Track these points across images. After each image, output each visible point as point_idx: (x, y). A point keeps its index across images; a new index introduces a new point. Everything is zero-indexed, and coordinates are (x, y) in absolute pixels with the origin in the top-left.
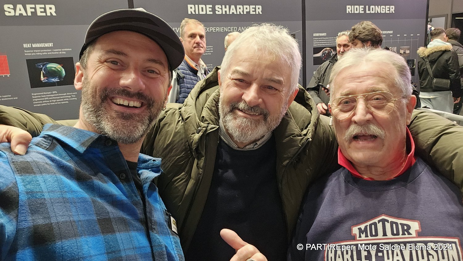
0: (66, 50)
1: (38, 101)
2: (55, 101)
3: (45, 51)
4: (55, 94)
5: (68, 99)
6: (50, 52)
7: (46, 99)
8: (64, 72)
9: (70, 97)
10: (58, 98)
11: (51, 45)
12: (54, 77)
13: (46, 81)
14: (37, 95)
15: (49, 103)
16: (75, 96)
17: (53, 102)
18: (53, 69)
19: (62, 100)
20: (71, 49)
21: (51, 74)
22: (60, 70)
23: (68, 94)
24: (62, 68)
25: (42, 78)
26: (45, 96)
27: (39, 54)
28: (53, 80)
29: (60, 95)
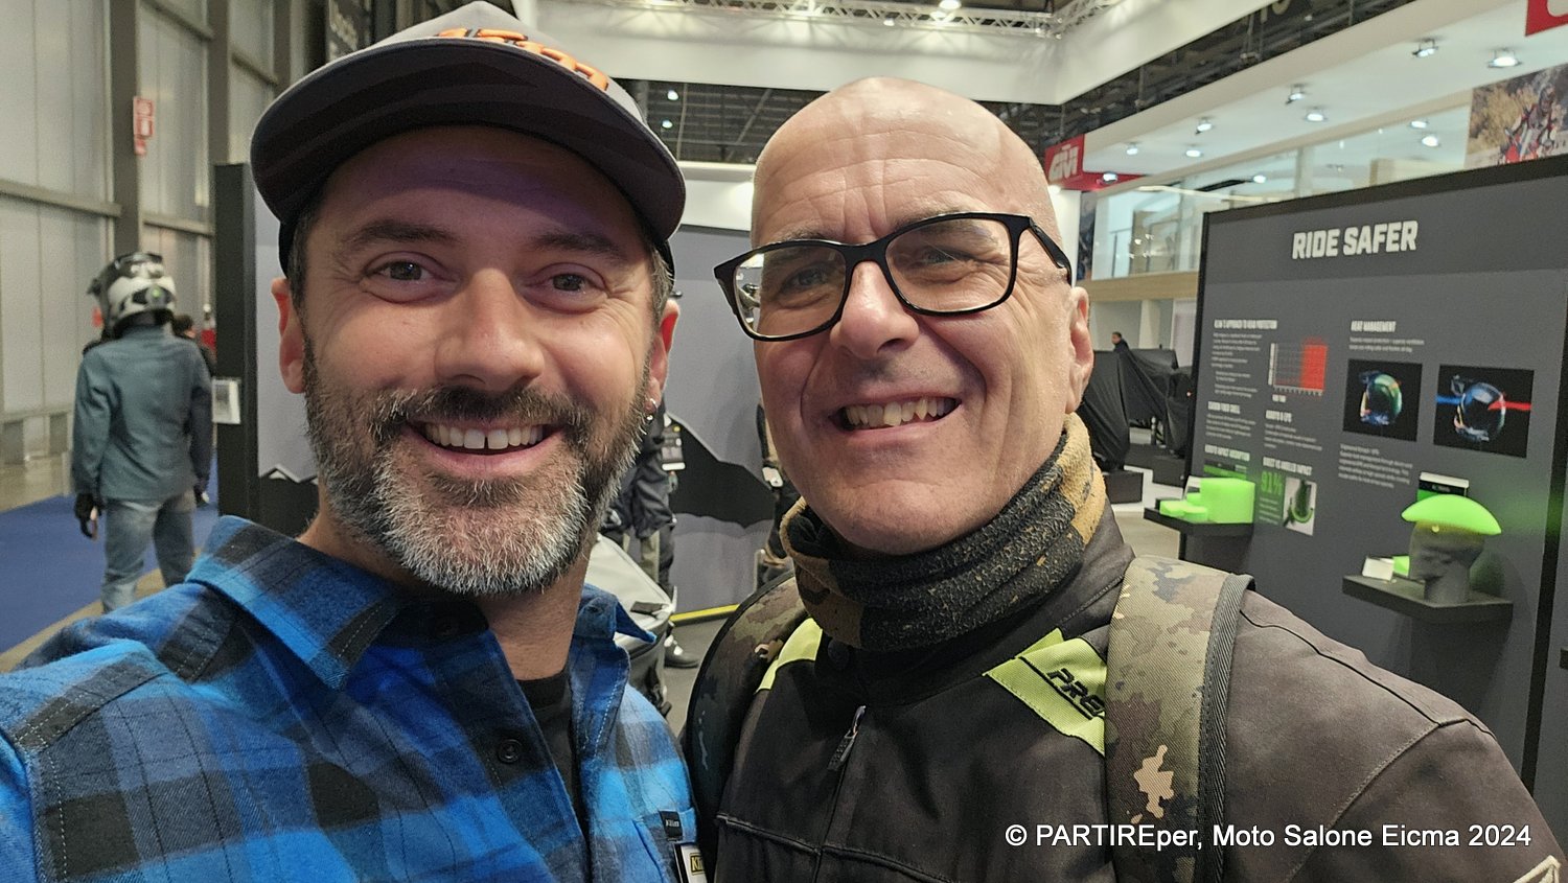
0: (1414, 342)
1: (1347, 466)
2: (1370, 474)
3: (1379, 341)
4: (1375, 456)
5: (1392, 478)
6: (1386, 345)
7: (1360, 464)
8: (1399, 403)
9: (1398, 472)
10: (1378, 468)
11: (1390, 326)
12: (1381, 412)
13: (1368, 418)
14: (1348, 451)
15: (1362, 476)
16: (1406, 473)
17: (1367, 477)
18: (1384, 389)
19: (1383, 476)
20: (1421, 342)
21: (1381, 402)
22: (1393, 395)
23: (1397, 463)
24: (1398, 390)
25: (1363, 410)
26: (1357, 456)
27: (1368, 347)
28: (1378, 419)
29: (1383, 461)
